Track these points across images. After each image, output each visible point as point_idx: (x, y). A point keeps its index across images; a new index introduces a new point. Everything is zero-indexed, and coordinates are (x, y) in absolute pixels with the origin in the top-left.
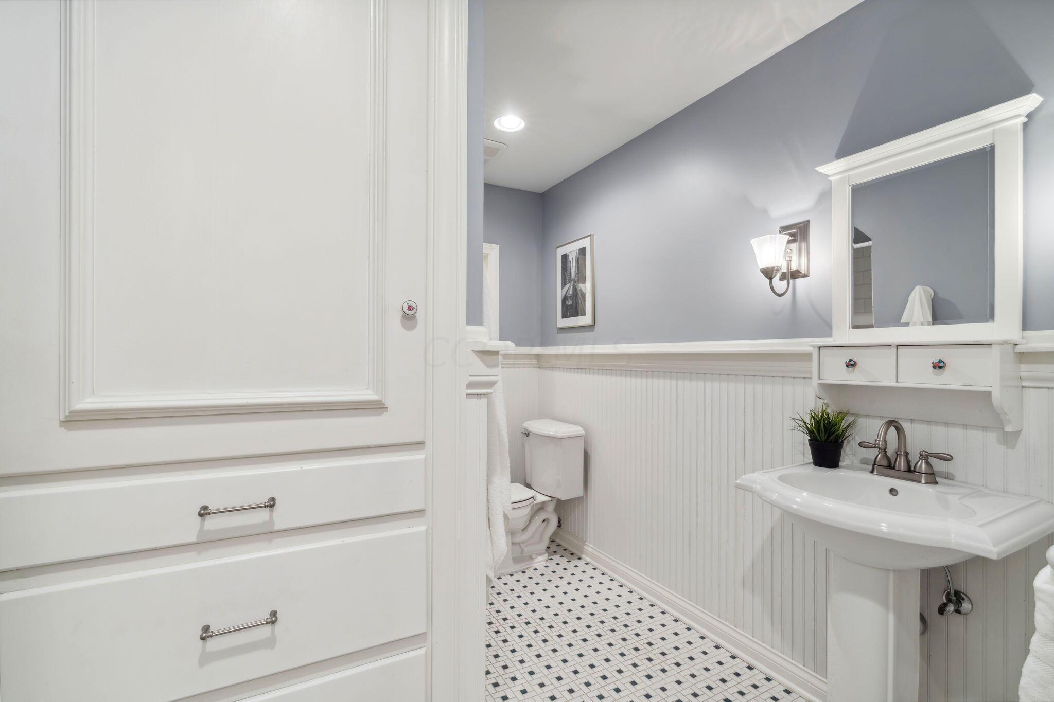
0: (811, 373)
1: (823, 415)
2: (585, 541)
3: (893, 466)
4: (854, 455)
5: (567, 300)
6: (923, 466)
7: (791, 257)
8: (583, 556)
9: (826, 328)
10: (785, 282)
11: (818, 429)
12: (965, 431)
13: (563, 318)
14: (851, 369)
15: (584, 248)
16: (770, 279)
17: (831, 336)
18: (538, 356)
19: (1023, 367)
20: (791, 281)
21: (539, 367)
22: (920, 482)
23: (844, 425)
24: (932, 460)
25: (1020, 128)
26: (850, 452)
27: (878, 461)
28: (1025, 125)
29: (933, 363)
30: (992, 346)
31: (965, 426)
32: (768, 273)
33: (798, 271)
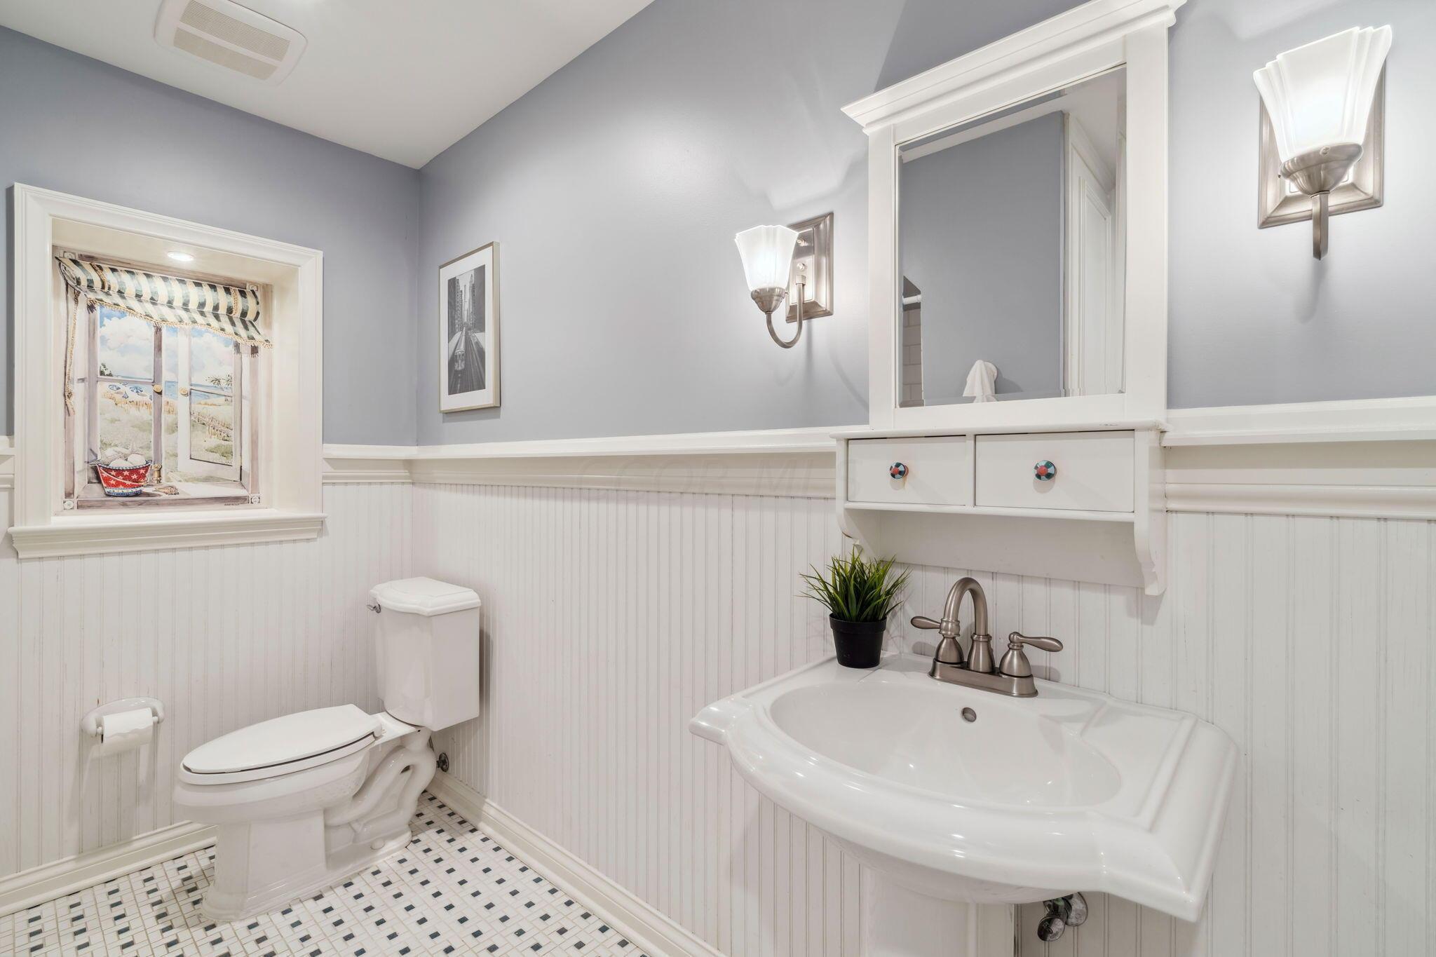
0: (833, 488)
1: (853, 567)
2: (485, 797)
3: (966, 660)
4: (903, 637)
5: (457, 362)
6: (1015, 661)
7: (804, 278)
8: (481, 825)
9: (859, 406)
10: (795, 325)
11: (846, 598)
12: (1077, 592)
13: (449, 394)
14: (899, 480)
15: (483, 267)
16: (768, 312)
17: (865, 421)
18: (409, 464)
19: (1171, 474)
20: (805, 323)
21: (413, 483)
22: (1009, 693)
23: (887, 584)
24: (1028, 649)
25: (1165, 33)
26: (896, 633)
27: (942, 656)
28: (1172, 30)
29: (1036, 468)
30: (1136, 433)
31: (1077, 584)
32: (765, 300)
33: (815, 304)
